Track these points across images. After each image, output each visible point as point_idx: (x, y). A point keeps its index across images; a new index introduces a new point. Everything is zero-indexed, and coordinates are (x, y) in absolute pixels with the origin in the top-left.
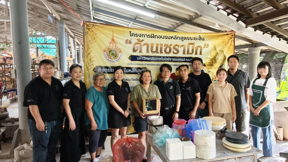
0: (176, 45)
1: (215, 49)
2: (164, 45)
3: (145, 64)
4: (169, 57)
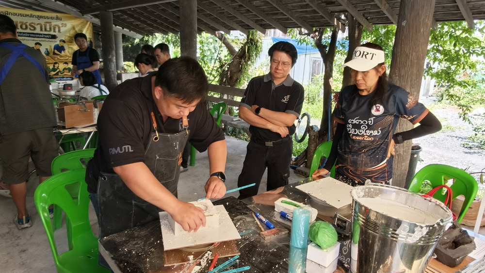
0: (32, 23)
1: (74, 28)
4: (26, 33)
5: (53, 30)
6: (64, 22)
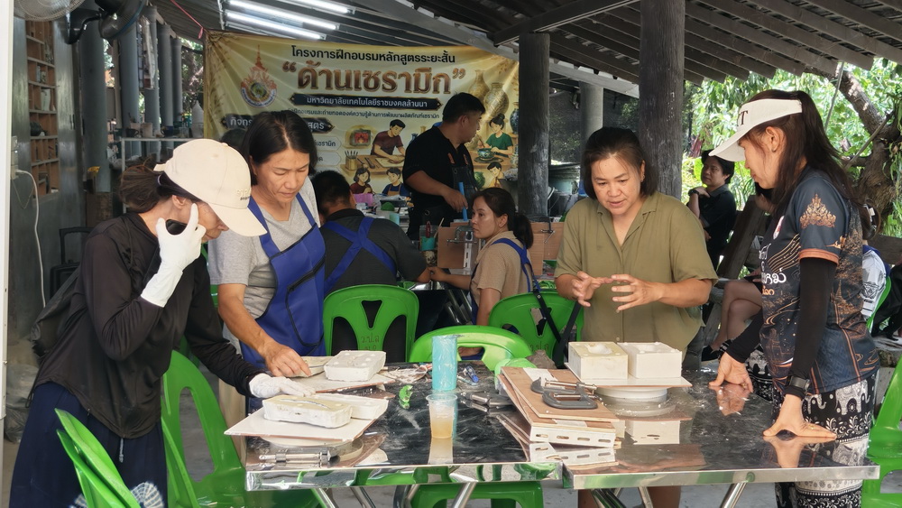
1: (481, 79)
2: (362, 73)
3: (324, 112)
4: (374, 98)
5: (432, 89)
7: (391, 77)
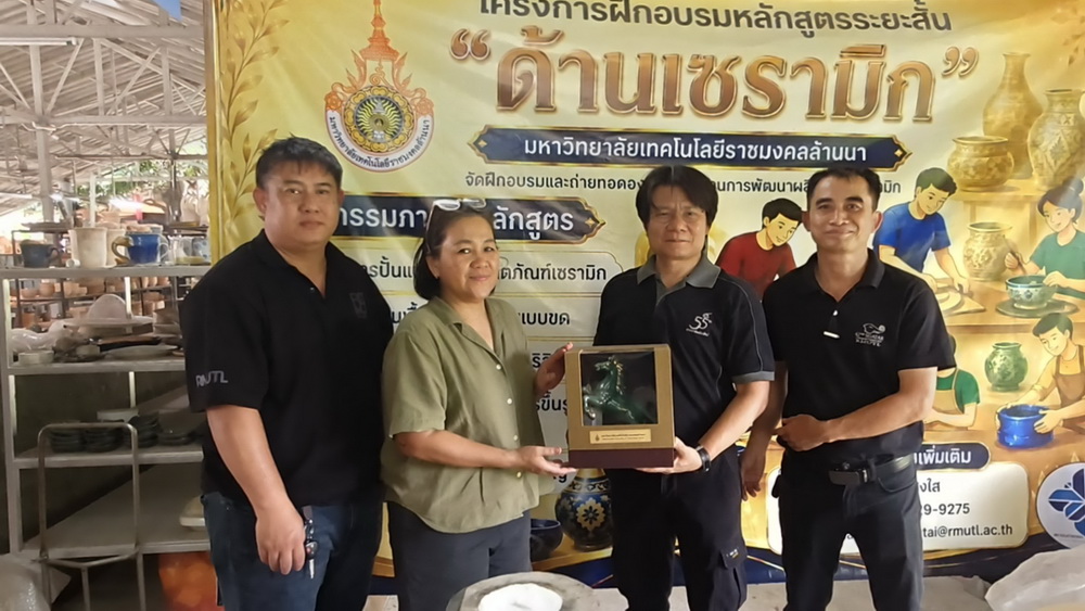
0: (766, 64)
1: (1018, 81)
2: (686, 62)
3: (574, 182)
4: (719, 136)
5: (883, 109)
6: (965, 42)
7: (768, 74)
